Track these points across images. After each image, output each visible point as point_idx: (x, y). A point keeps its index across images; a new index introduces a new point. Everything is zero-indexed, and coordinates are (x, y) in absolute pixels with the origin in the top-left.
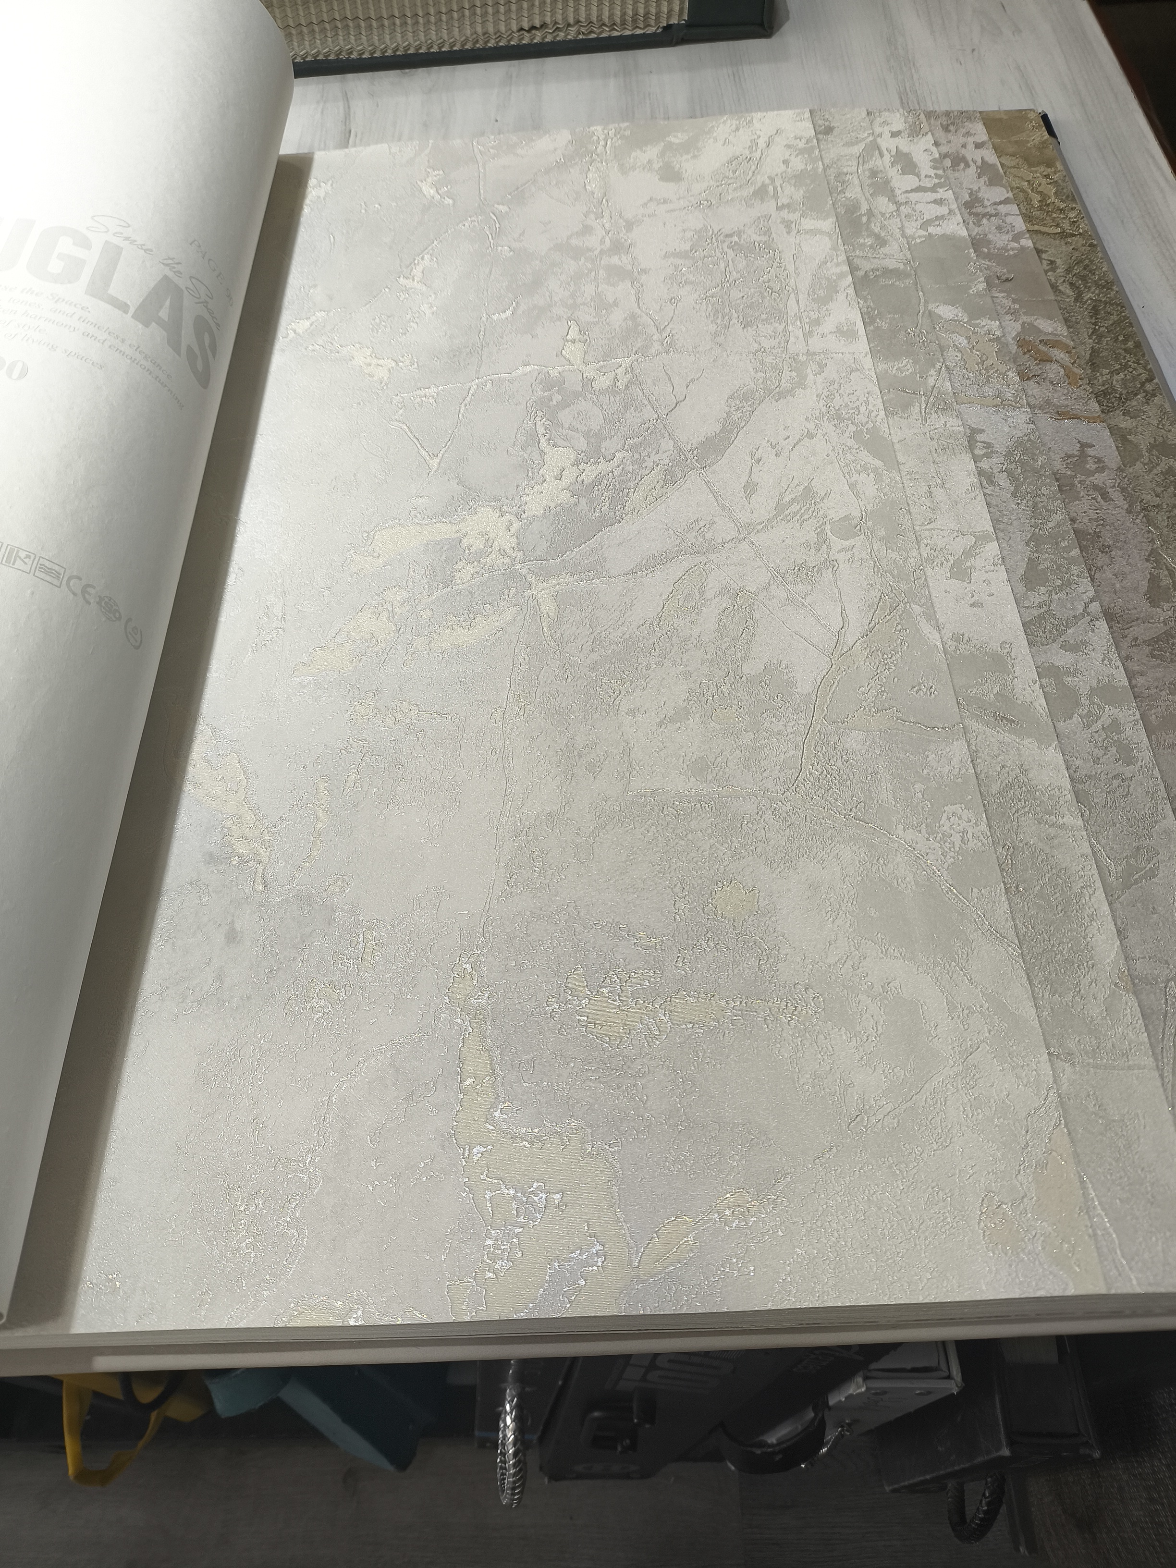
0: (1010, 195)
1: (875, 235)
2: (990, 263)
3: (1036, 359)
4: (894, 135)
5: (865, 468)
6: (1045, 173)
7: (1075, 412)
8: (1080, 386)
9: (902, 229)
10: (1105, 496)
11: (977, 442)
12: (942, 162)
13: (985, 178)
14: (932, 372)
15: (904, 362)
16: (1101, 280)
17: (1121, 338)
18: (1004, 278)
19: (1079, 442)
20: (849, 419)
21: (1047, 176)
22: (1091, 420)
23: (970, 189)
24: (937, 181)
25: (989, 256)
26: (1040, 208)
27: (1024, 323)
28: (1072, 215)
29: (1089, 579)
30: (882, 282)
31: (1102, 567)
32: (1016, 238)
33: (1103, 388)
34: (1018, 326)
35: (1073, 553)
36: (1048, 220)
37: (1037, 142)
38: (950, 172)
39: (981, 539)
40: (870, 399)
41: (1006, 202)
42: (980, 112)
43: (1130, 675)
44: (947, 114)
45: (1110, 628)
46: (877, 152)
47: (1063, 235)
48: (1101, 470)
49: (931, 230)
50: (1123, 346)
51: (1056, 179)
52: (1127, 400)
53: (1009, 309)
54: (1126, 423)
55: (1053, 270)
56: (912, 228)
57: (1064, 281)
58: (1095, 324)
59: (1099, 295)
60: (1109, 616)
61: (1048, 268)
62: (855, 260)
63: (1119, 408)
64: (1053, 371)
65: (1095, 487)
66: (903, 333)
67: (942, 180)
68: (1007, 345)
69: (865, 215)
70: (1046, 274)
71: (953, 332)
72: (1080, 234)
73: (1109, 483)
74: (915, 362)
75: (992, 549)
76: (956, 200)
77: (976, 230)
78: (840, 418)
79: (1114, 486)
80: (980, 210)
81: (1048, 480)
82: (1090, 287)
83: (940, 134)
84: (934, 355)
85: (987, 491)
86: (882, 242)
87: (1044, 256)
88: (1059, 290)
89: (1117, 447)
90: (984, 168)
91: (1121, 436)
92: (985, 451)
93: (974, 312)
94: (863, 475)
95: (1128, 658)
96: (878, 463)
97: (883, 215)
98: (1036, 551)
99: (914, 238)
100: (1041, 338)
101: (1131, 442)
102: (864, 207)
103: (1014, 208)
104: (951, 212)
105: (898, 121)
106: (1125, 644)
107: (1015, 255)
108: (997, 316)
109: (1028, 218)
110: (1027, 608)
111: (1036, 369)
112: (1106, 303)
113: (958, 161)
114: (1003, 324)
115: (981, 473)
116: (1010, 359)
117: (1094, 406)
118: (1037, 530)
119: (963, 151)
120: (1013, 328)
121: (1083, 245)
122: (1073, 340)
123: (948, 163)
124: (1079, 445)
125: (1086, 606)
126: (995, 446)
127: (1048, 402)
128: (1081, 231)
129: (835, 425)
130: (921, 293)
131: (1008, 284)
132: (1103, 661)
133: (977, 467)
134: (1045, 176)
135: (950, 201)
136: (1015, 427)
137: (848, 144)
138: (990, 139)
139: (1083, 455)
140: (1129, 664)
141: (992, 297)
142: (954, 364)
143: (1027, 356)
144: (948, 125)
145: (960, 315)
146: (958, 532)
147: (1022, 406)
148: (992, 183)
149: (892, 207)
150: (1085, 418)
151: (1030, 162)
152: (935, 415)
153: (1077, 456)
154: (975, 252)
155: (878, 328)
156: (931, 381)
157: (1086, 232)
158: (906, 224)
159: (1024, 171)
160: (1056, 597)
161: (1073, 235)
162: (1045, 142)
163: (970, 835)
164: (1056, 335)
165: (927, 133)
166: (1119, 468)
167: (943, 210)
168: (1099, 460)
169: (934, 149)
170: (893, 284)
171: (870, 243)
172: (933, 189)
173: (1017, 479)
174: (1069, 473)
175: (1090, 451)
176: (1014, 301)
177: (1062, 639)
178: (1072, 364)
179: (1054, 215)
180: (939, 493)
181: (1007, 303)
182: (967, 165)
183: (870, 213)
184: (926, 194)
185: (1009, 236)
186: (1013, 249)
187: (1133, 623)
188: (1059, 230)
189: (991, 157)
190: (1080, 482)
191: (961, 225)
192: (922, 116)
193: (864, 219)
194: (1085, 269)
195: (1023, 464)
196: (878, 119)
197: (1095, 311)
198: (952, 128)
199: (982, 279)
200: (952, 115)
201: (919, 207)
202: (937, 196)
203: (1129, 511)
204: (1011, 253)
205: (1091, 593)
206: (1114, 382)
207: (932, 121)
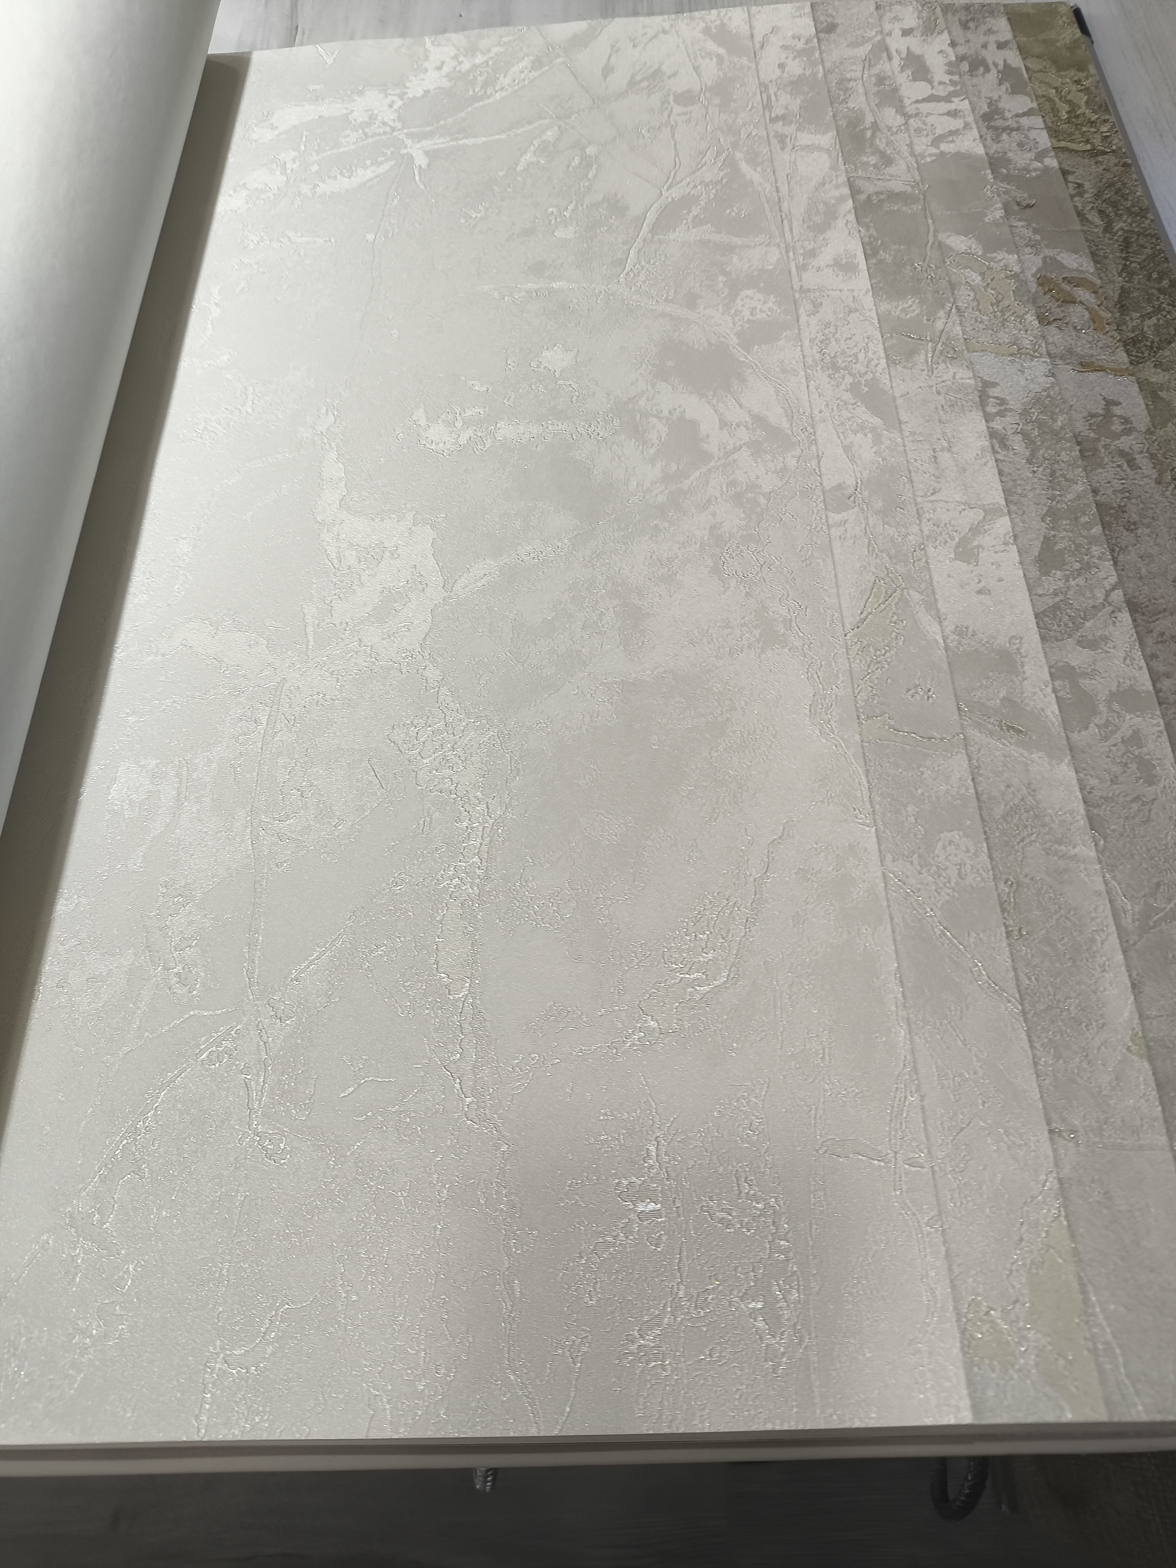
0: (1035, 105)
1: (881, 152)
2: (1008, 187)
3: (1058, 300)
4: (906, 33)
5: (862, 428)
6: (1075, 78)
7: (1100, 363)
8: (1107, 332)
9: (910, 145)
10: (1132, 463)
11: (989, 397)
12: (958, 66)
13: (1007, 85)
14: (941, 314)
15: (910, 302)
16: (1134, 207)
17: (1155, 276)
18: (1024, 204)
19: (1104, 399)
20: (845, 368)
21: (1078, 82)
22: (1118, 372)
23: (989, 98)
24: (951, 89)
25: (1008, 179)
26: (1068, 121)
27: (1045, 257)
28: (1104, 129)
29: (1112, 562)
30: (887, 207)
31: (1127, 547)
32: (1040, 157)
33: (1133, 335)
34: (1038, 261)
35: (1094, 531)
36: (1077, 135)
37: (1067, 41)
38: (967, 77)
39: (991, 513)
40: (870, 344)
41: (1029, 113)
42: (1005, 6)
43: (1155, 677)
44: (967, 8)
45: (1134, 620)
46: (885, 54)
47: (1094, 153)
48: (1128, 432)
49: (944, 147)
50: (1156, 286)
51: (1088, 86)
52: (1159, 348)
53: (1030, 241)
54: (1157, 377)
55: (1081, 194)
56: (922, 145)
57: (1092, 208)
58: (1126, 259)
59: (1131, 224)
60: (1133, 607)
61: (1074, 192)
62: (857, 182)
63: (1150, 359)
64: (1077, 315)
65: (1122, 453)
66: (909, 267)
67: (958, 88)
68: (1026, 283)
69: (868, 129)
70: (1072, 200)
71: (966, 268)
72: (1113, 151)
73: (1137, 448)
74: (922, 302)
75: (1003, 525)
76: (973, 110)
77: (995, 147)
78: (835, 367)
79: (1142, 452)
80: (999, 123)
81: (1069, 444)
82: (1121, 215)
83: (957, 31)
84: (943, 294)
85: (999, 457)
86: (887, 161)
87: (1071, 178)
88: (1087, 219)
89: (1147, 405)
90: (1007, 73)
91: (1150, 392)
92: (998, 408)
93: (991, 244)
94: (859, 435)
95: (1153, 656)
96: (877, 421)
97: (889, 129)
98: (1053, 529)
99: (923, 157)
100: (1064, 276)
101: (1162, 399)
102: (869, 119)
103: (1037, 121)
104: (967, 126)
105: (910, 17)
106: (1149, 641)
107: (1038, 177)
108: (1016, 249)
109: (1054, 133)
110: (1040, 596)
111: (1058, 312)
112: (1139, 234)
113: (977, 64)
114: (1022, 258)
115: (993, 434)
116: (1028, 300)
117: (1122, 357)
118: (1054, 503)
119: (983, 52)
120: (1034, 263)
121: (1116, 165)
122: (1100, 278)
123: (965, 66)
124: (1104, 403)
125: (1108, 594)
126: (1010, 402)
127: (1070, 351)
128: (1114, 147)
129: (829, 376)
130: (930, 221)
131: (1029, 211)
132: (1125, 660)
133: (988, 427)
134: (1076, 81)
135: (966, 113)
136: (1032, 380)
137: (855, 44)
138: (1015, 37)
139: (1108, 415)
140: (1154, 664)
141: (1011, 226)
142: (966, 305)
143: (1048, 296)
144: (967, 21)
145: (974, 247)
146: (964, 504)
147: (1041, 356)
148: (1016, 90)
149: (900, 120)
150: (1112, 370)
151: (1059, 65)
152: (942, 366)
153: (1101, 415)
154: (993, 173)
155: (881, 261)
156: (939, 325)
157: (1120, 148)
158: (916, 140)
159: (1052, 77)
160: (1073, 583)
161: (1104, 153)
162: (1077, 41)
163: (968, 867)
164: (1081, 272)
165: (942, 31)
166: (1148, 430)
167: (958, 124)
168: (1126, 421)
169: (950, 50)
170: (899, 210)
171: (874, 162)
172: (947, 99)
173: (1034, 442)
174: (1092, 435)
175: (1117, 411)
176: (1035, 231)
177: (1079, 634)
178: (1099, 306)
179: (1084, 129)
180: (945, 458)
181: (1028, 233)
182: (987, 70)
183: (875, 126)
184: (939, 104)
185: (1031, 155)
186: (1035, 170)
187: (1160, 616)
188: (1089, 147)
189: (1014, 59)
190: (1105, 446)
191: (978, 141)
192: (938, 10)
193: (869, 134)
194: (1116, 193)
195: (1040, 424)
196: (889, 14)
197: (1126, 244)
198: (971, 25)
199: (999, 205)
200: (972, 9)
201: (930, 120)
202: (952, 107)
203: (1158, 482)
204: (1034, 174)
205: (1113, 579)
206: (1146, 329)
207: (949, 16)
